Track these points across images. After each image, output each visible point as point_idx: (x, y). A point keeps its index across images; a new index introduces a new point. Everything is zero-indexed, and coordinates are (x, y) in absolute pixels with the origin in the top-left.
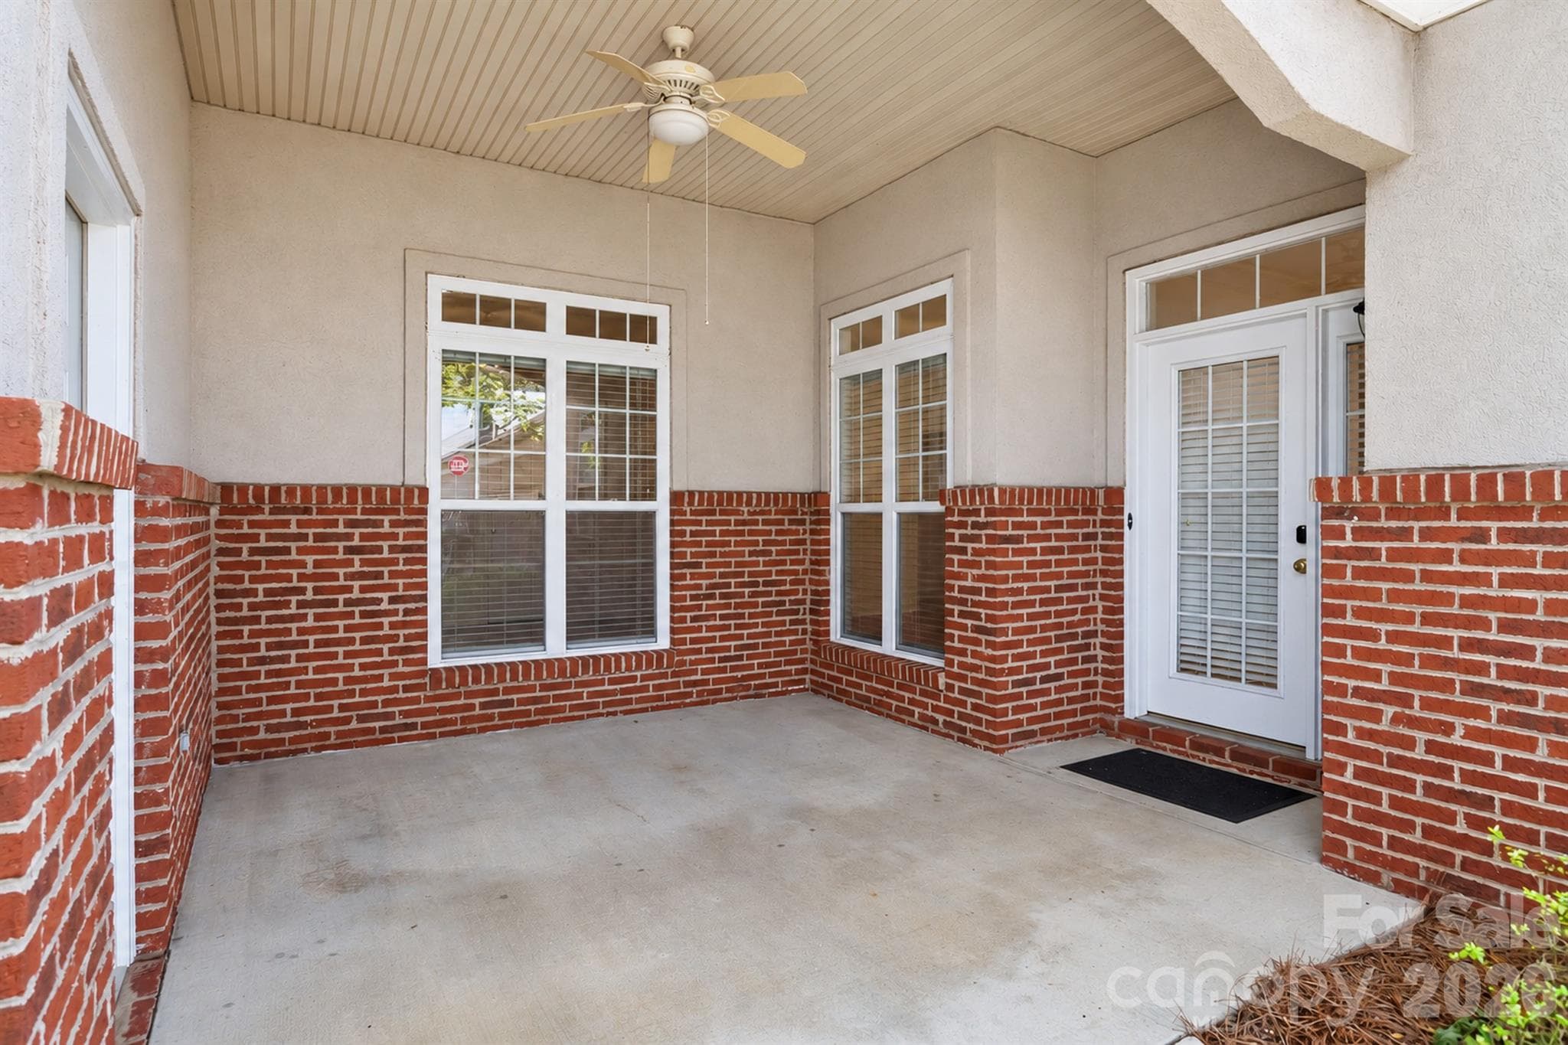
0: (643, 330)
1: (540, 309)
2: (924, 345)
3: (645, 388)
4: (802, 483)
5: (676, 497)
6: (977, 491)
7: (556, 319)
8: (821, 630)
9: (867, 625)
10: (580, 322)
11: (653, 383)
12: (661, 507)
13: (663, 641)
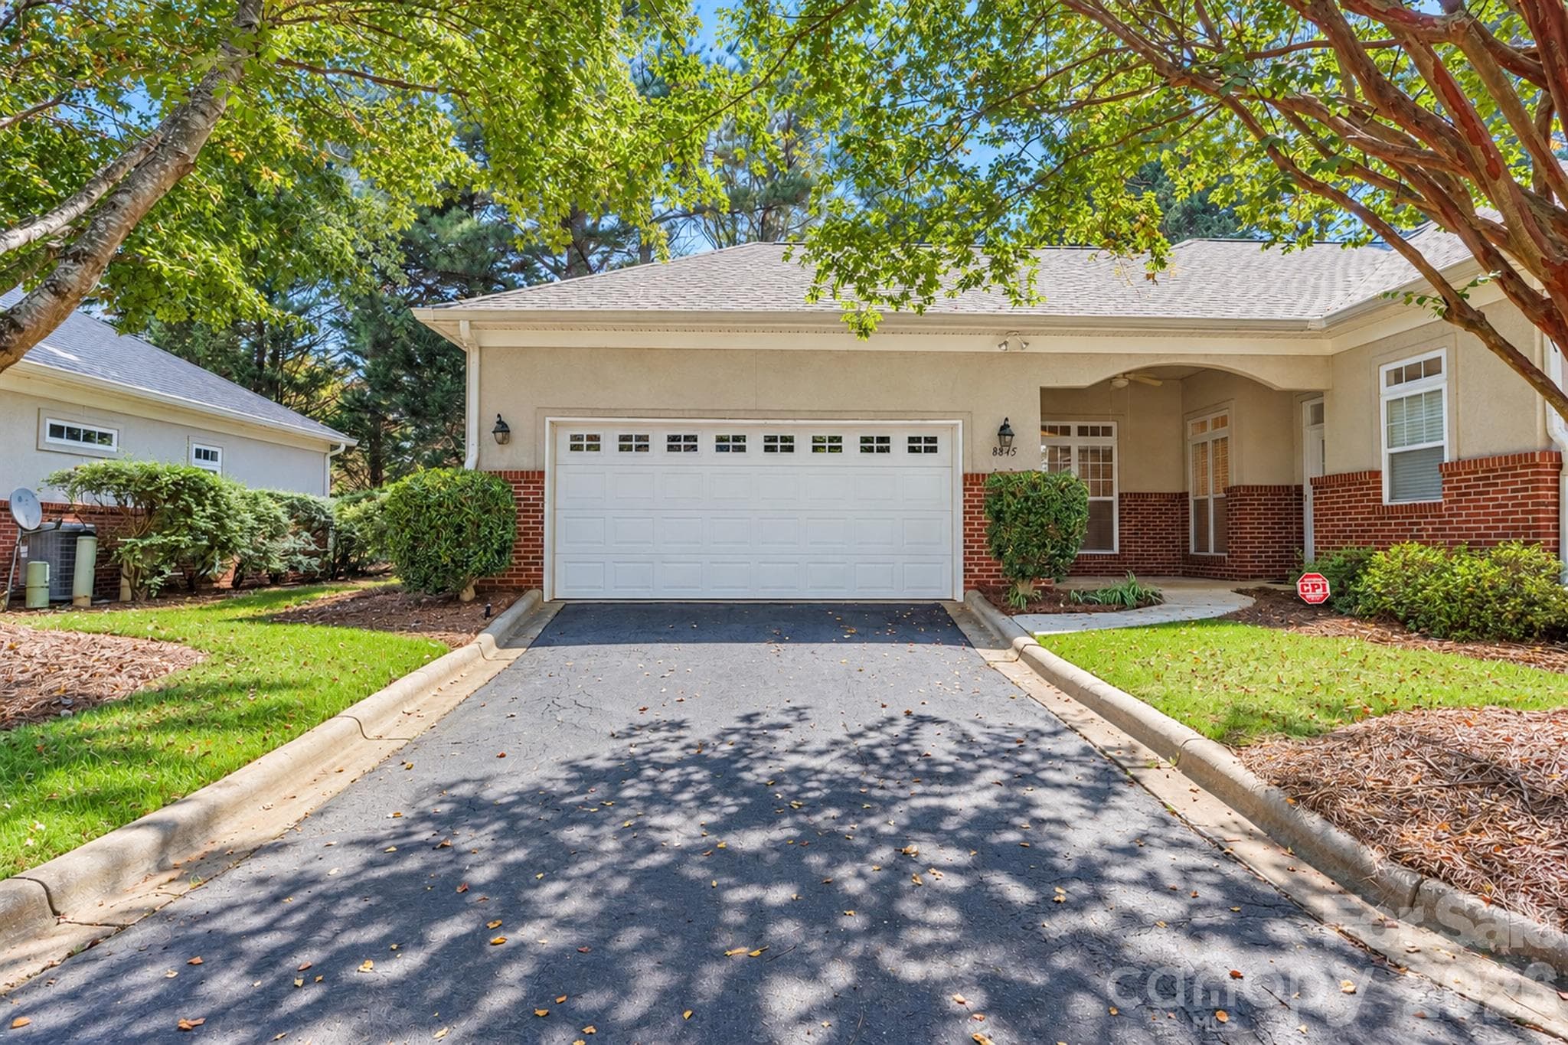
0: (1107, 432)
1: (1068, 428)
2: (1221, 432)
3: (1108, 455)
4: (1176, 489)
5: (1121, 495)
6: (1238, 488)
7: (1074, 431)
8: (1186, 549)
9: (1202, 545)
10: (1082, 431)
11: (1111, 451)
12: (1115, 498)
13: (1116, 550)
